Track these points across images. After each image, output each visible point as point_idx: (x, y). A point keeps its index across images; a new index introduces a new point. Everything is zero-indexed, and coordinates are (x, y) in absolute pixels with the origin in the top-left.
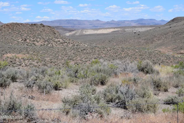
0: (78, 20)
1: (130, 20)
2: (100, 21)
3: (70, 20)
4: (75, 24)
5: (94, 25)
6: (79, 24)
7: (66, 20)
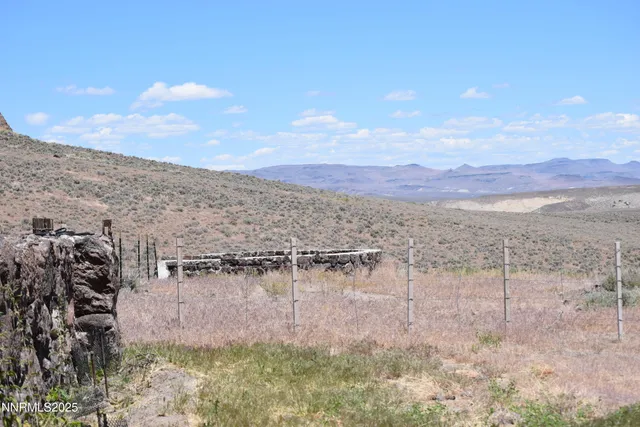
0: (346, 167)
1: (524, 163)
2: (423, 168)
3: (320, 167)
4: (338, 181)
5: (404, 184)
6: (352, 180)
7: (305, 167)
